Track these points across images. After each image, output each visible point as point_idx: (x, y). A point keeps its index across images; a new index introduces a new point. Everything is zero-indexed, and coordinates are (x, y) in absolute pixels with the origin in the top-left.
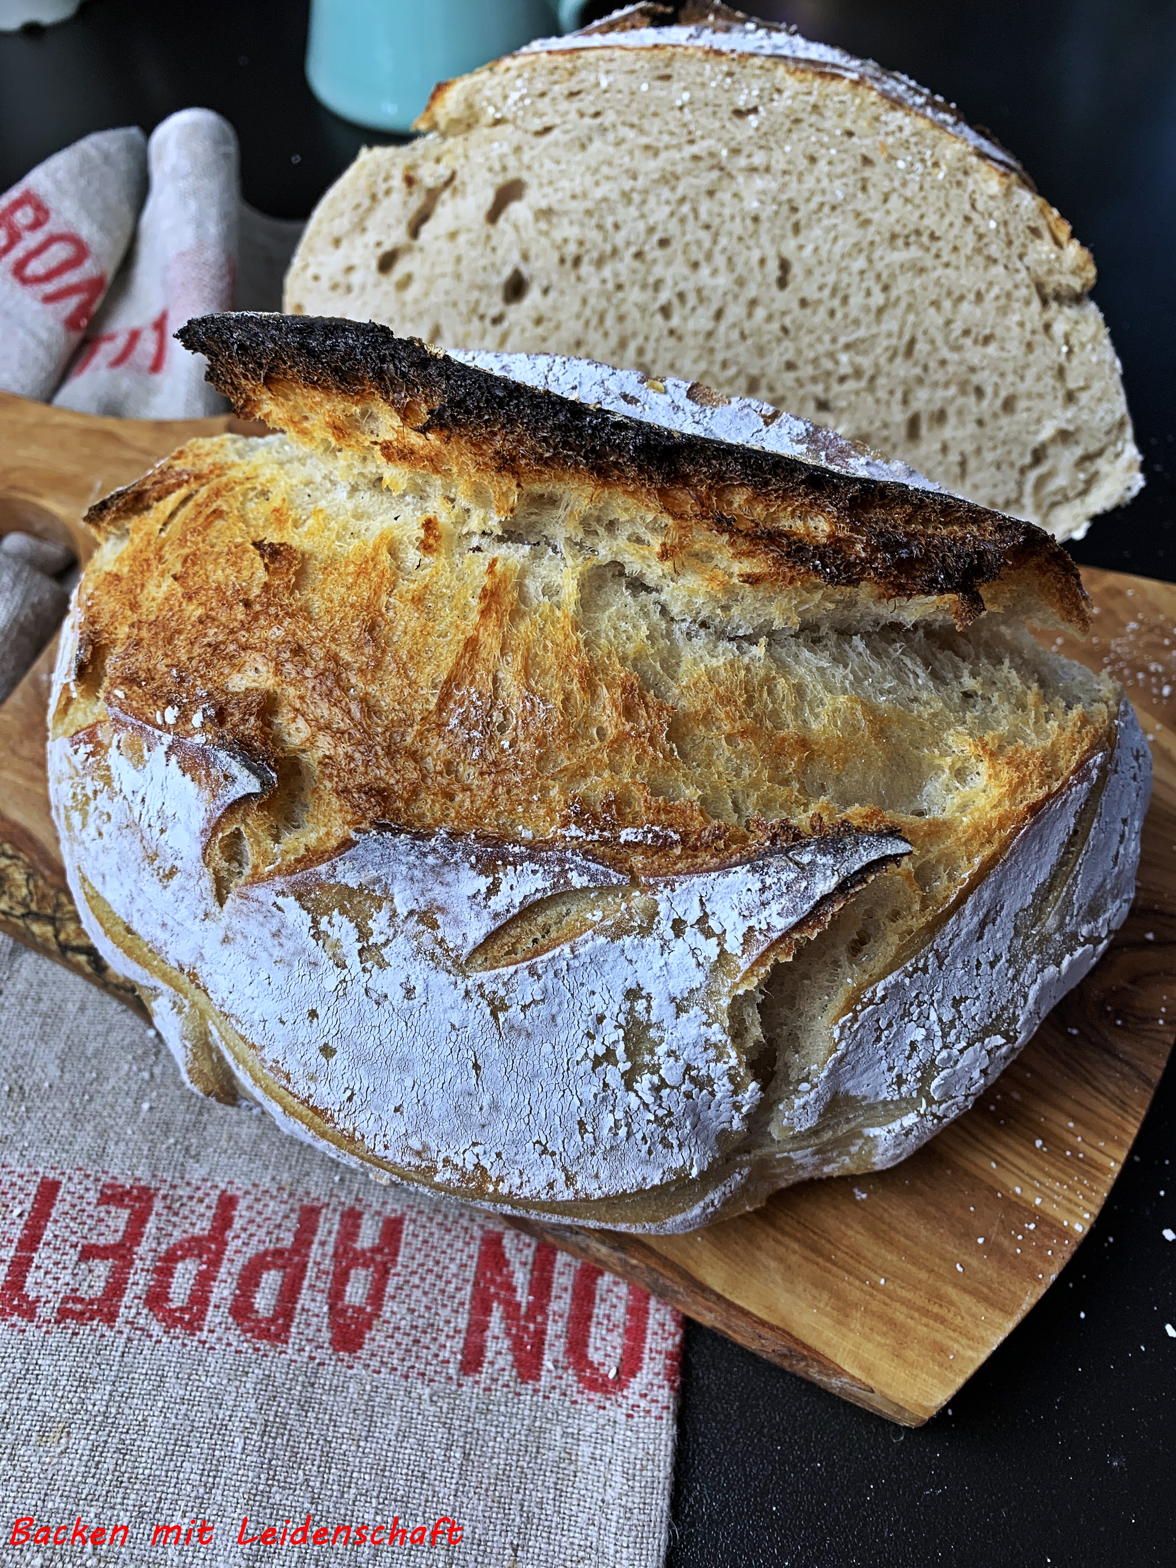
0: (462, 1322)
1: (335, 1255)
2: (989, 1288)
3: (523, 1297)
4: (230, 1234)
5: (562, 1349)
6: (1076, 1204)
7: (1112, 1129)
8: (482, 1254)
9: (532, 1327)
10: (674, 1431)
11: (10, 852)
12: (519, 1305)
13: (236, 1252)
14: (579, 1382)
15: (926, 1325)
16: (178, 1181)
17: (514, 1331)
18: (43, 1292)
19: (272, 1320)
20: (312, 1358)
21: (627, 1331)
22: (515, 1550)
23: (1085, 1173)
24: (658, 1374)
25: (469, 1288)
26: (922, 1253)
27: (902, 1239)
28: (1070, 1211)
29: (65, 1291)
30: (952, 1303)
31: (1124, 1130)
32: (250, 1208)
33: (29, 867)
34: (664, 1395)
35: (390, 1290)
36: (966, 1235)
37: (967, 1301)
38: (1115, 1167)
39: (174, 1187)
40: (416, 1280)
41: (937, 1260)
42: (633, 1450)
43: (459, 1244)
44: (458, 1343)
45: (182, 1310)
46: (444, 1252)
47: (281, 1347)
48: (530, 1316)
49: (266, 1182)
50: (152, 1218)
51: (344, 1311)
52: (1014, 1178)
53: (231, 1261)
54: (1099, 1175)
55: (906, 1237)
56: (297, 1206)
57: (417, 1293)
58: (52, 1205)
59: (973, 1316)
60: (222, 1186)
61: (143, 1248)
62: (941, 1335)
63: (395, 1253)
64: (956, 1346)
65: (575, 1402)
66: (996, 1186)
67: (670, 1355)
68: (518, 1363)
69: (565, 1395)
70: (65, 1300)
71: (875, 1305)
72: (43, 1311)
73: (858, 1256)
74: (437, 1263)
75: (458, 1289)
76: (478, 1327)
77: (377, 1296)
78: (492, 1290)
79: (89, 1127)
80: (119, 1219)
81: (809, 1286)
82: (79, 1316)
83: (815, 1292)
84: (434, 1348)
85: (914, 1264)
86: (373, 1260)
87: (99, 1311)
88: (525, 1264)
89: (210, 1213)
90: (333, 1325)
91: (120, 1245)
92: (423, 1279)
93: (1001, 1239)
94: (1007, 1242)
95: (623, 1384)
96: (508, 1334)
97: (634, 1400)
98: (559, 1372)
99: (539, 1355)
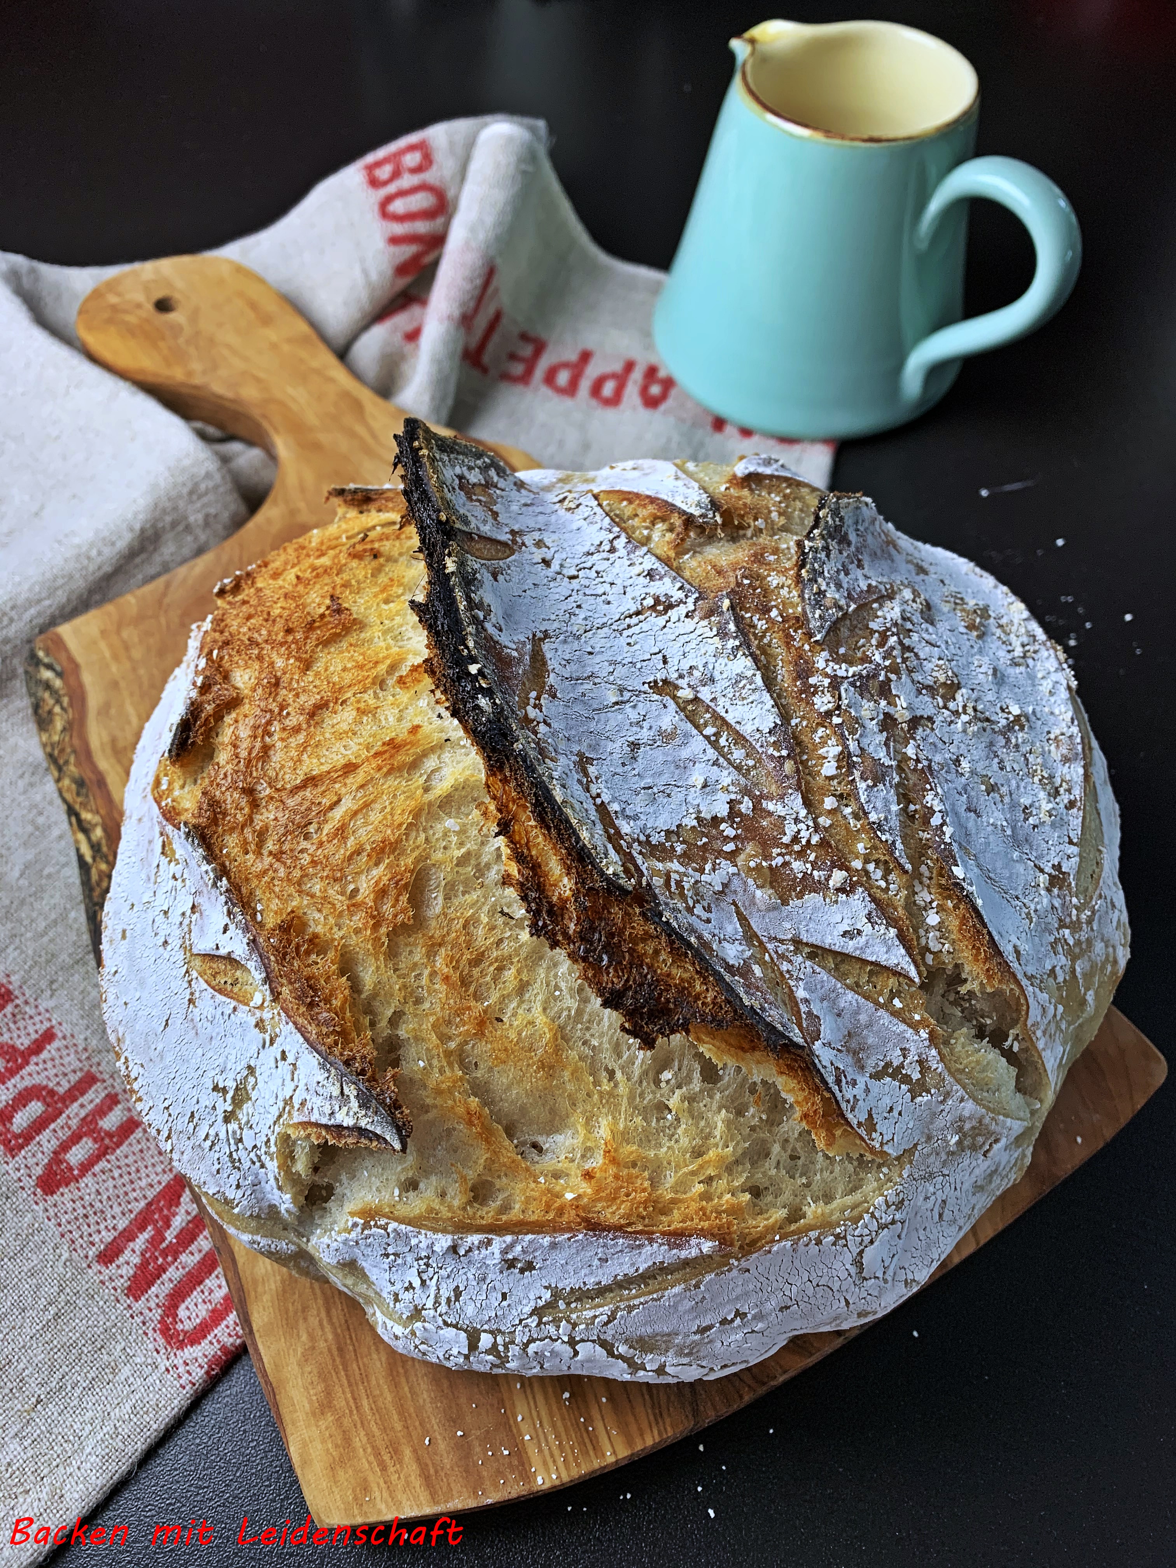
0: (122, 1224)
1: (84, 1119)
2: (436, 1472)
3: (170, 1236)
4: (34, 1059)
5: (167, 1292)
6: (554, 1461)
7: (633, 1428)
8: (168, 1186)
9: (160, 1261)
10: (186, 1403)
12: (164, 1239)
13: (30, 1075)
14: (159, 1322)
15: (370, 1463)
16: (32, 1000)
17: (147, 1255)
19: (16, 1137)
20: (20, 1180)
21: (214, 1311)
22: (38, 1402)
23: (582, 1444)
24: (206, 1356)
25: (143, 1204)
26: (412, 1410)
27: (406, 1389)
28: (545, 1463)
30: (401, 1462)
31: (642, 1435)
32: (59, 1049)
33: (67, 722)
34: (199, 1374)
35: (97, 1168)
36: (454, 1420)
37: (412, 1468)
38: (610, 1458)
39: (26, 1003)
40: (116, 1173)
41: (417, 1423)
42: (151, 1395)
43: (159, 1169)
44: (108, 1237)
46: (146, 1167)
47: (9, 1158)
48: (164, 1253)
49: (80, 1040)
51: (61, 1162)
52: (526, 1408)
53: (22, 1078)
54: (591, 1453)
55: (411, 1388)
56: (86, 1069)
57: (110, 1183)
59: (408, 1483)
60: (54, 1022)
62: (375, 1479)
63: (119, 1145)
64: (377, 1494)
65: (146, 1334)
66: (508, 1404)
67: (223, 1348)
68: (134, 1278)
69: (144, 1323)
71: (347, 1422)
73: (365, 1378)
74: (138, 1171)
75: (136, 1199)
76: (128, 1235)
77: (86, 1167)
78: (156, 1216)
81: (315, 1372)
83: (315, 1379)
84: (93, 1228)
85: (399, 1414)
86: (102, 1139)
88: (188, 1213)
89: (34, 1036)
90: (49, 1167)
92: (121, 1176)
93: (476, 1443)
94: (478, 1449)
95: (181, 1345)
96: (142, 1254)
97: (179, 1362)
98: (153, 1305)
99: (150, 1284)
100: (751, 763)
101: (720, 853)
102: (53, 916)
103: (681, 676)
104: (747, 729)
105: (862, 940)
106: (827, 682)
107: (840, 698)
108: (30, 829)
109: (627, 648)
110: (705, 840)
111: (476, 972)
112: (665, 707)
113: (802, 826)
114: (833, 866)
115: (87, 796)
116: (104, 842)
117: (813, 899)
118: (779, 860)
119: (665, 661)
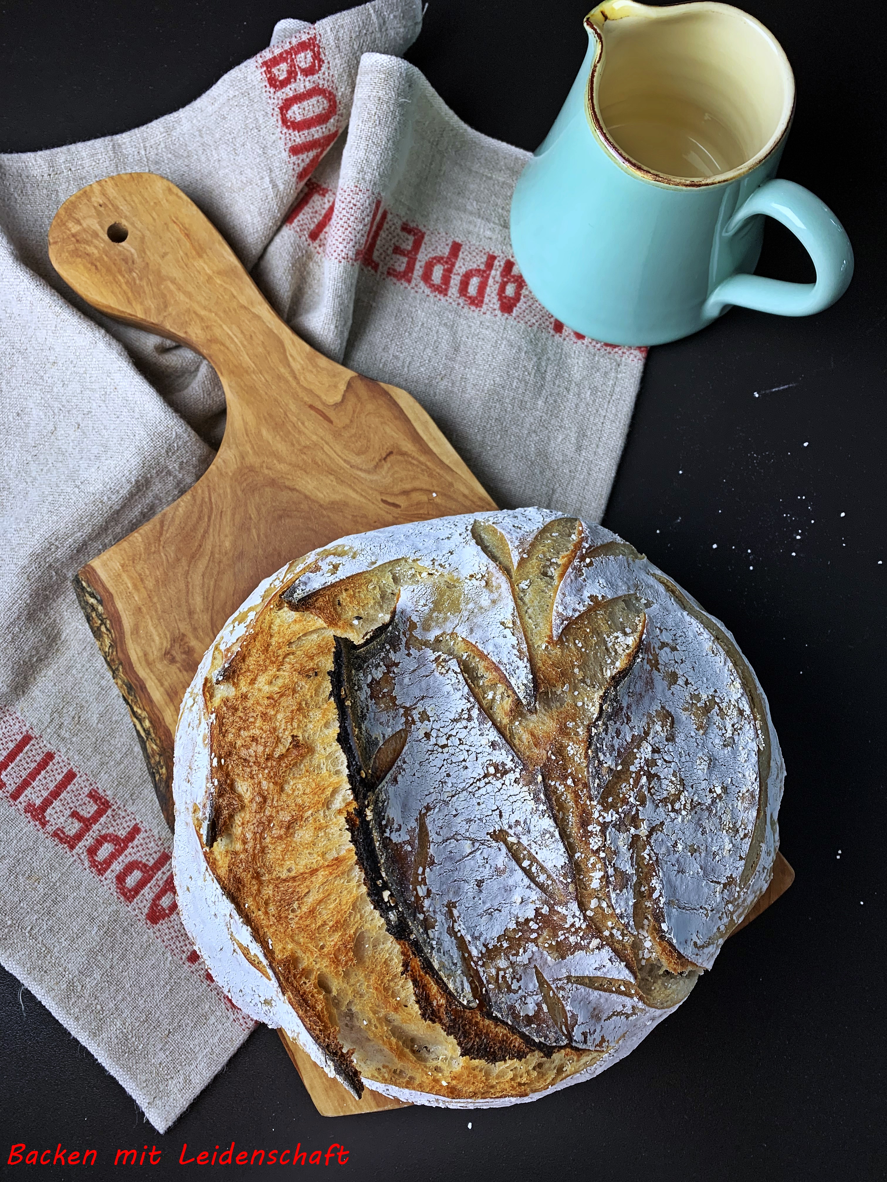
1: (166, 881)
4: (130, 845)
10: (246, 1037)
11: (108, 626)
13: (130, 854)
16: (122, 806)
18: (52, 820)
19: (130, 891)
20: (137, 916)
22: (169, 1033)
29: (59, 826)
32: (144, 839)
33: (113, 641)
34: (251, 1025)
39: (119, 808)
42: (228, 1033)
44: (192, 949)
45: (99, 863)
47: (128, 903)
50: (105, 816)
51: (157, 906)
53: (126, 856)
56: (162, 851)
58: (69, 784)
60: (138, 821)
61: (95, 827)
64: (350, 1102)
65: (220, 1001)
69: (218, 994)
70: (58, 829)
72: (49, 828)
77: (172, 909)
79: (99, 757)
80: (91, 809)
82: (61, 839)
84: (182, 944)
87: (69, 842)
89: (128, 830)
90: (151, 908)
91: (88, 820)
95: (240, 1009)
97: (240, 1018)
100: (550, 882)
101: (529, 940)
102: (124, 750)
103: (510, 827)
104: (548, 865)
105: (605, 970)
106: (599, 828)
107: (605, 840)
108: (97, 689)
109: (477, 807)
110: (520, 934)
112: (500, 850)
113: (576, 919)
114: (593, 936)
115: (135, 697)
116: (151, 730)
117: (579, 954)
118: (563, 937)
119: (501, 816)
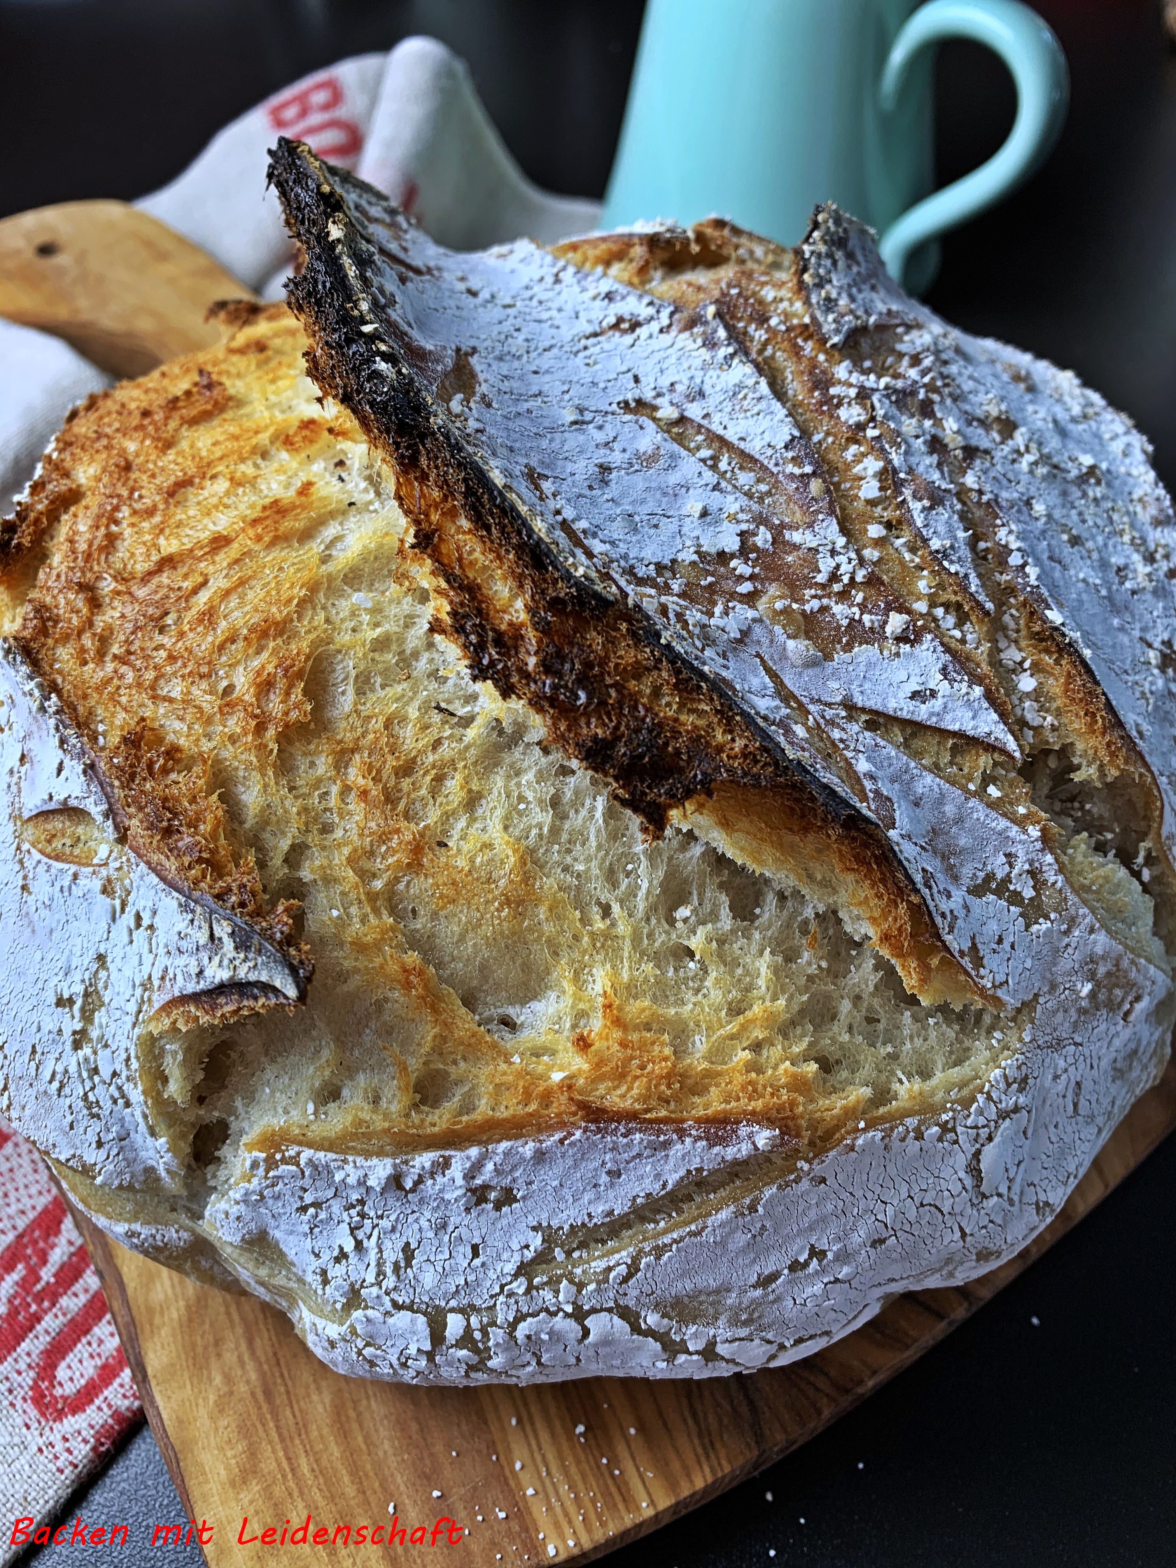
2: (406, 1551)
3: (47, 1274)
5: (42, 1347)
6: (570, 1522)
7: (676, 1465)
8: (46, 1211)
9: (34, 1308)
10: (65, 1493)
12: (38, 1279)
14: (31, 1388)
17: (17, 1302)
21: (104, 1367)
23: (606, 1494)
24: (92, 1427)
25: (12, 1236)
26: (368, 1467)
27: (360, 1439)
28: (557, 1525)
31: (688, 1475)
34: (82, 1451)
36: (427, 1477)
37: (371, 1549)
38: (646, 1511)
41: (377, 1484)
42: (17, 1486)
43: (33, 1190)
46: (17, 1190)
48: (39, 1298)
52: (526, 1452)
54: (621, 1506)
55: (366, 1438)
65: (12, 1405)
66: (500, 1448)
67: (116, 1415)
69: (10, 1391)
71: (278, 1491)
73: (302, 1427)
78: (29, 1251)
81: (233, 1426)
83: (234, 1436)
85: (351, 1474)
88: (71, 1243)
93: (460, 1506)
94: (463, 1514)
95: (60, 1415)
96: (10, 1301)
97: (56, 1438)
98: (22, 1366)
99: (20, 1338)
100: (763, 488)
101: (733, 595)
103: (659, 395)
104: (754, 447)
105: (937, 704)
106: (853, 392)
107: (873, 408)
109: (585, 368)
110: (710, 579)
111: (406, 784)
112: (641, 428)
113: (842, 559)
114: (889, 608)
117: (864, 652)
118: (815, 604)
119: (636, 379)
